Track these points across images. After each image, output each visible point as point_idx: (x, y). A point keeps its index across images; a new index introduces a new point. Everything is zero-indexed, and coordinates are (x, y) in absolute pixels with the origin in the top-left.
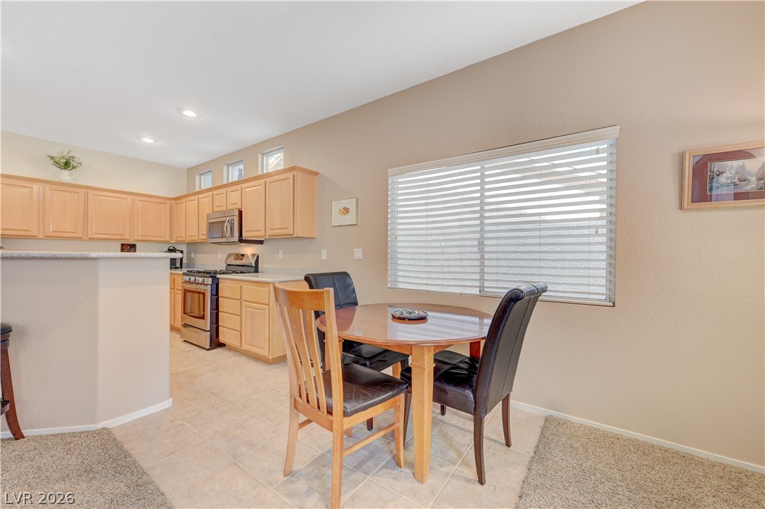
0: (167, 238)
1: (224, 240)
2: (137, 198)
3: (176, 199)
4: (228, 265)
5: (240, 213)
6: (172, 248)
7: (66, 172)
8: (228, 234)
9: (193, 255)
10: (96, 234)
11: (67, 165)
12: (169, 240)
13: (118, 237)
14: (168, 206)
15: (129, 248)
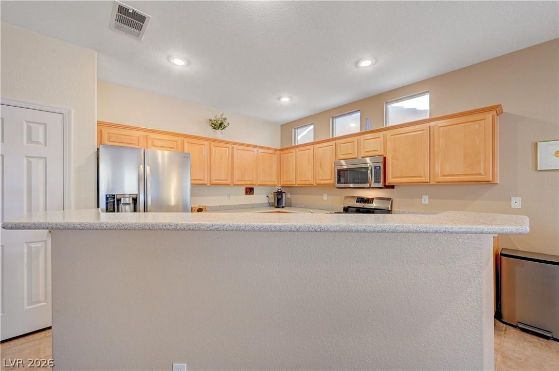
0: (276, 183)
2: (261, 150)
3: (282, 150)
4: (348, 207)
5: (385, 158)
6: (280, 190)
7: (219, 131)
11: (219, 125)
12: (277, 184)
14: (276, 156)
15: (250, 191)
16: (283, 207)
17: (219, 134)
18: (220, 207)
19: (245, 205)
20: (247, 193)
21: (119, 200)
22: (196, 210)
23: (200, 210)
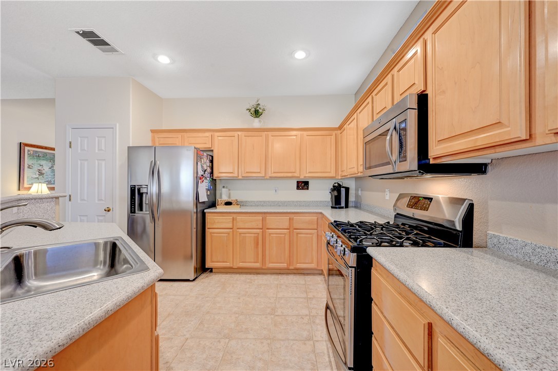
0: (333, 174)
1: (388, 169)
2: (305, 133)
3: (341, 127)
4: (398, 214)
6: (336, 185)
7: (257, 120)
8: (395, 157)
9: (360, 192)
10: (274, 172)
11: (257, 113)
12: (334, 175)
13: (290, 175)
14: (333, 137)
15: (303, 185)
16: (342, 208)
17: (256, 123)
18: (264, 202)
19: (297, 202)
20: (298, 188)
21: (139, 190)
22: (223, 203)
23: (228, 204)
